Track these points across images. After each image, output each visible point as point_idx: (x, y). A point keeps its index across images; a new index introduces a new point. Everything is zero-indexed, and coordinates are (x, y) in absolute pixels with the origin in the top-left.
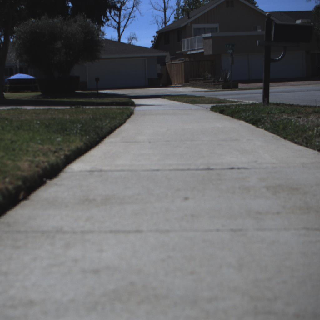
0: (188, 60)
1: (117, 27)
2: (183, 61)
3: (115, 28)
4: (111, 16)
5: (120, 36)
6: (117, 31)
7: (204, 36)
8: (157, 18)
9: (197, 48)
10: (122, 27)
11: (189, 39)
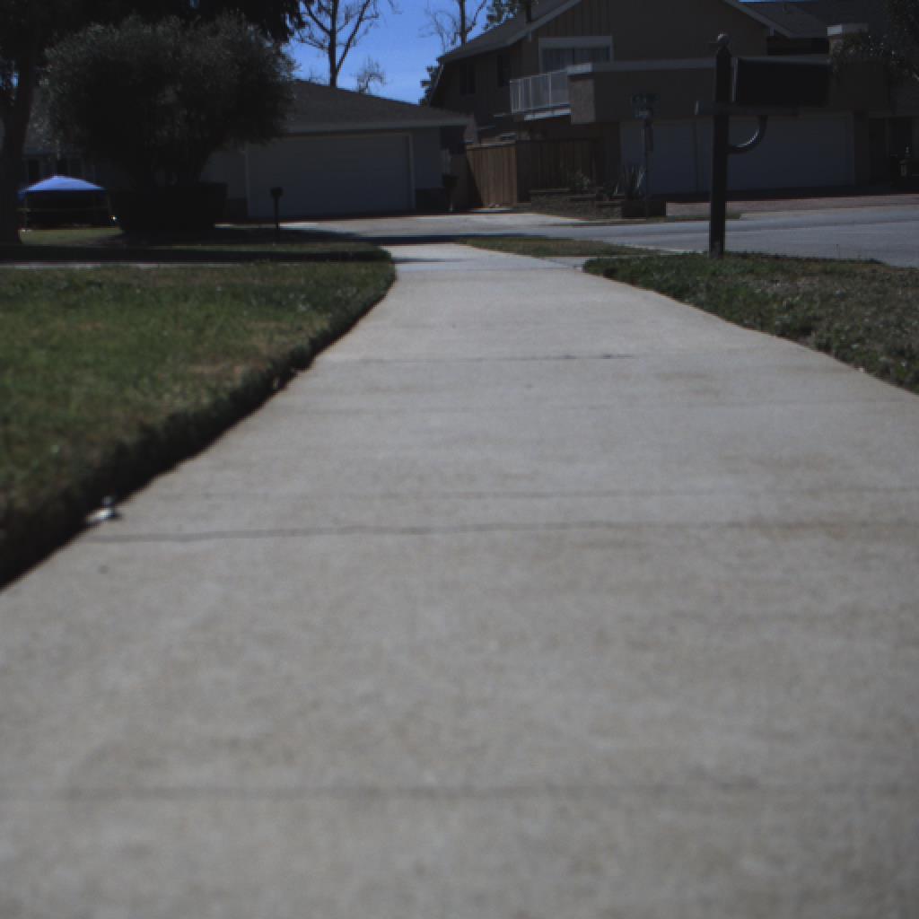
0: (528, 138)
1: (327, 44)
2: (512, 142)
3: (322, 47)
4: (311, 14)
5: (334, 70)
6: (327, 56)
7: (573, 70)
8: (438, 18)
9: (551, 105)
10: (341, 44)
11: (530, 78)
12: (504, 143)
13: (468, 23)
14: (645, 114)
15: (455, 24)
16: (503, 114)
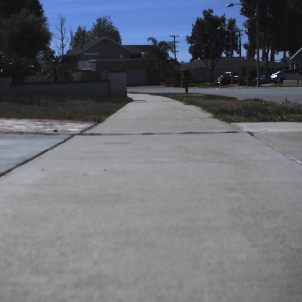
7: (91, 61)
8: (57, 44)
9: (87, 67)
11: (82, 62)
12: (77, 75)
13: (64, 45)
14: (106, 71)
15: (60, 45)
16: (77, 69)
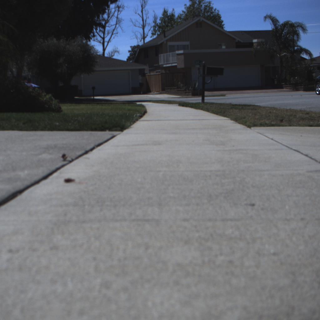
0: (165, 72)
1: (102, 42)
2: (160, 73)
3: (100, 42)
4: (97, 32)
5: (104, 50)
6: (102, 45)
7: (177, 52)
9: (171, 62)
10: (106, 42)
11: (165, 54)
12: (157, 73)
14: (198, 66)
15: (141, 35)
16: (157, 65)
